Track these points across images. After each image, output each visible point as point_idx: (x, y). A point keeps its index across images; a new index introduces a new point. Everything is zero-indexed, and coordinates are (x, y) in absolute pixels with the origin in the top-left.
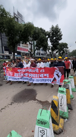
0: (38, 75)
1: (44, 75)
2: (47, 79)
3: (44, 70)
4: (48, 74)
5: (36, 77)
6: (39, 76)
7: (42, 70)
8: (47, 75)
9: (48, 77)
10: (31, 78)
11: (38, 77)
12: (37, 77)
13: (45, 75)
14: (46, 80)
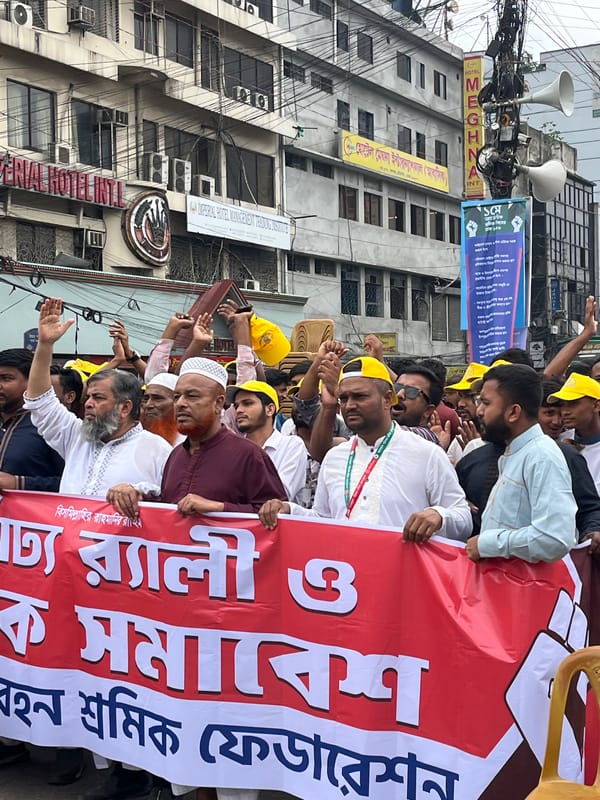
0: (248, 643)
1: (338, 667)
2: (398, 744)
3: (346, 572)
4: (411, 669)
5: (210, 677)
6: (266, 673)
7: (315, 569)
8: (390, 677)
9: (408, 709)
10: (104, 686)
11: (247, 679)
12: (229, 691)
13: (364, 674)
14: (365, 761)
